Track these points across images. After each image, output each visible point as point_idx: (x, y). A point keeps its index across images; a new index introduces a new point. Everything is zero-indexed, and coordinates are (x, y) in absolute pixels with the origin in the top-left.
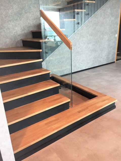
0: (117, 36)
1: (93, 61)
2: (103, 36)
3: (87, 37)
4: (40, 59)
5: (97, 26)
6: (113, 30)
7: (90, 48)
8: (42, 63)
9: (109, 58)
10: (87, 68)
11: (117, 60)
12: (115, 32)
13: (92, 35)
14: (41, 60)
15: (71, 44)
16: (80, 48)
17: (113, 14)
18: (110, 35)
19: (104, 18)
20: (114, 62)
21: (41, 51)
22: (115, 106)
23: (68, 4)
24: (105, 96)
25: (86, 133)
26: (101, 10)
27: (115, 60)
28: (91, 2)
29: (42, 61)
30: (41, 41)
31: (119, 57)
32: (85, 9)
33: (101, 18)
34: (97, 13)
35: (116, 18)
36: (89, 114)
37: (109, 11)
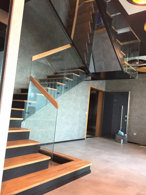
0: (87, 113)
1: (65, 134)
2: (75, 111)
3: (61, 109)
4: (21, 117)
5: (70, 101)
6: (84, 107)
7: (63, 120)
8: (22, 122)
9: (80, 134)
10: (59, 141)
11: (87, 138)
12: (86, 109)
13: (65, 109)
14: (22, 119)
15: (58, 104)
16: (54, 118)
17: (84, 94)
18: (81, 111)
19: (76, 96)
20: (84, 139)
21: (24, 111)
22: (90, 170)
23: (48, 78)
24: (81, 160)
25: (65, 191)
26: (74, 89)
27: (85, 138)
28: (70, 79)
29: (22, 121)
30: (25, 101)
31: (89, 136)
32: (65, 84)
33: (74, 95)
34: (71, 91)
35: (86, 98)
36: (69, 172)
37: (81, 90)
